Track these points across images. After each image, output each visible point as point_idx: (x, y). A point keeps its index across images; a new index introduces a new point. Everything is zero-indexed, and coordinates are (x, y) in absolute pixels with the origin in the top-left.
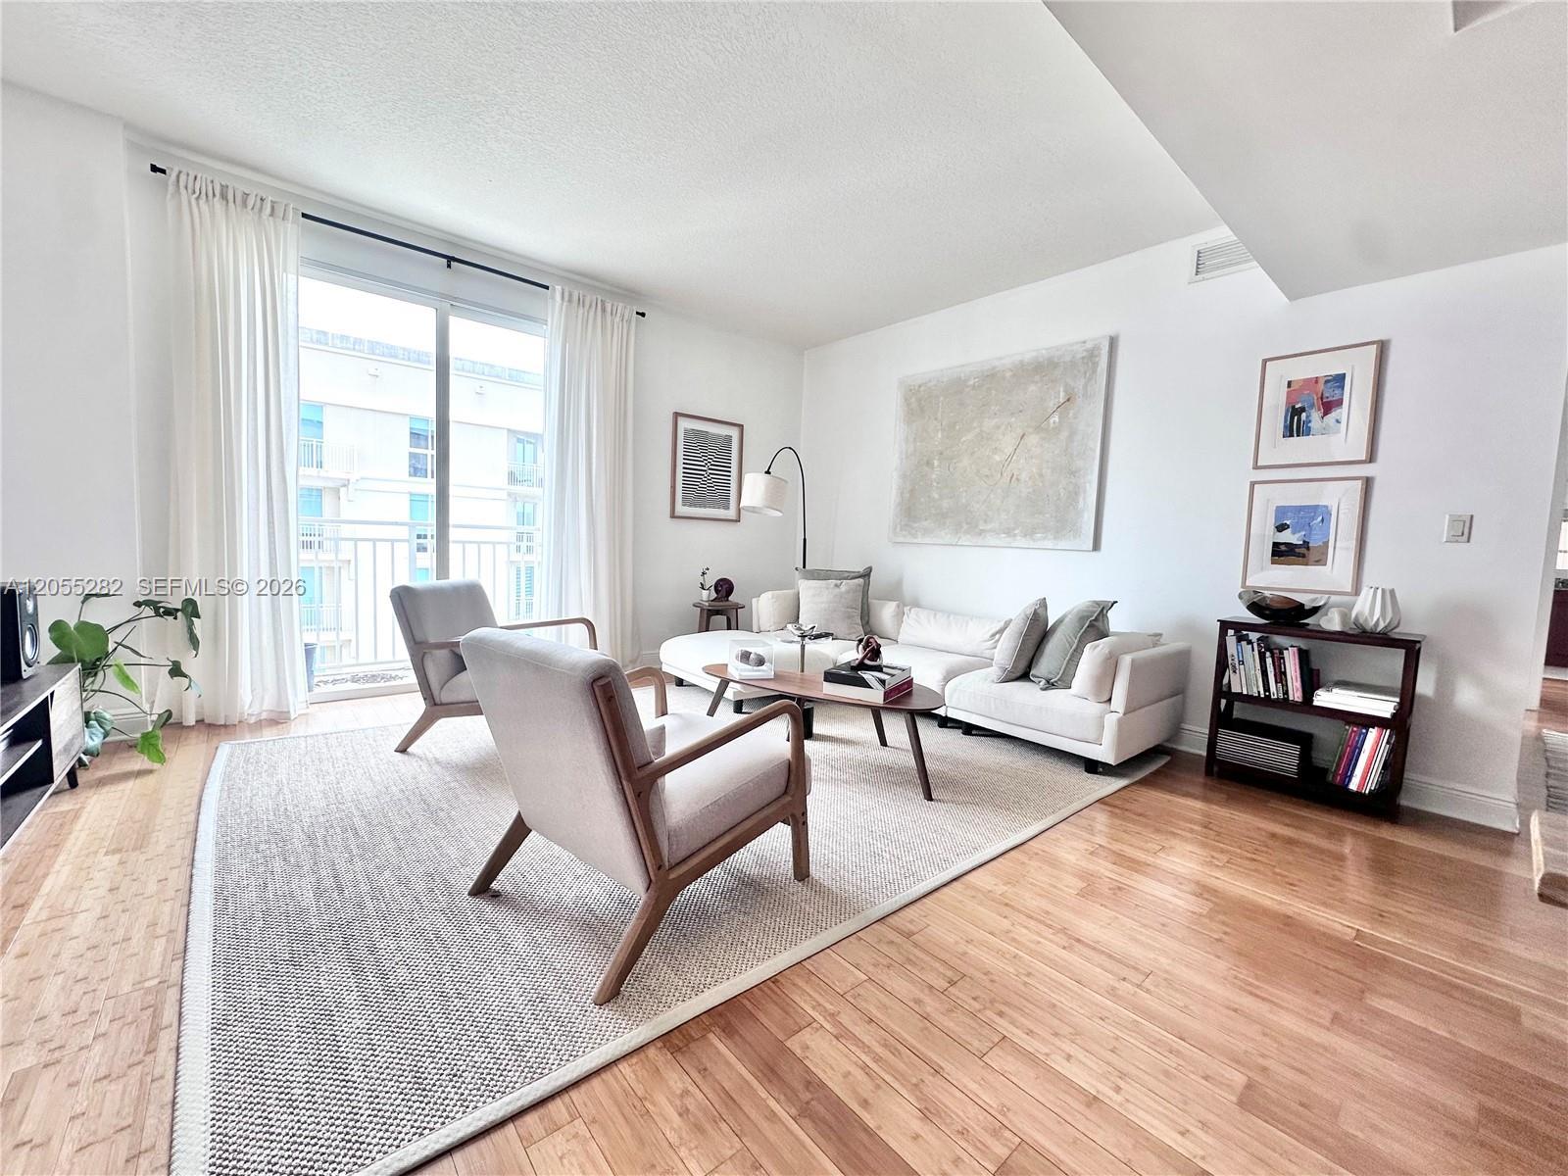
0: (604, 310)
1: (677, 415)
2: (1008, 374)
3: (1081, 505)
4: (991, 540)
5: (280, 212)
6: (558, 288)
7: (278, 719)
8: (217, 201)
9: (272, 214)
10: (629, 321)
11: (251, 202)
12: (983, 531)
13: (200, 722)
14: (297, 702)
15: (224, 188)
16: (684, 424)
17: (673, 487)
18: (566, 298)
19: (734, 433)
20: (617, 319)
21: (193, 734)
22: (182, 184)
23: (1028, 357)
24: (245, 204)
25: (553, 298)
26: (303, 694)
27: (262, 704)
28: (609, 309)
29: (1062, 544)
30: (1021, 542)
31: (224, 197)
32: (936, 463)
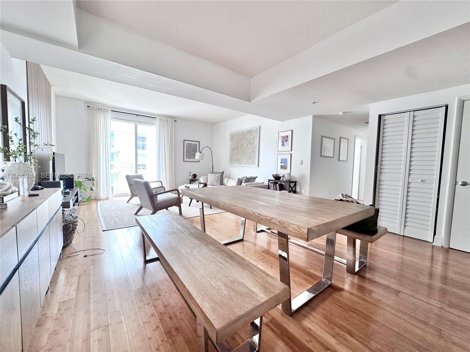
0: (167, 121)
1: (184, 140)
2: (245, 132)
3: (256, 159)
4: (243, 165)
5: (107, 111)
6: (158, 118)
7: (107, 199)
8: (98, 111)
9: (106, 111)
10: (173, 123)
11: (103, 110)
12: (242, 163)
13: (94, 199)
14: (110, 196)
15: (99, 108)
16: (186, 142)
17: (184, 155)
18: (160, 119)
19: (198, 143)
20: (170, 123)
21: (93, 201)
22: (92, 108)
23: (248, 129)
24: (102, 110)
25: (157, 120)
26: (111, 195)
27: (104, 196)
28: (168, 121)
29: (254, 166)
30: (248, 165)
31: (99, 109)
32: (235, 150)
